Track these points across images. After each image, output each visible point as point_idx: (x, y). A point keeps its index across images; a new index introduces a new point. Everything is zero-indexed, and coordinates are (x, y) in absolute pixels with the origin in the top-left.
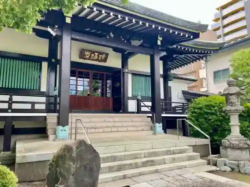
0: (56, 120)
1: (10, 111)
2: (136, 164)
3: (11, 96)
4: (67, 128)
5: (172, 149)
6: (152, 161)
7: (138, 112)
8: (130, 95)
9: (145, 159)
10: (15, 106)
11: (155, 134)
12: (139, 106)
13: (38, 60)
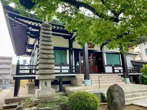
0: (83, 77)
1: (61, 73)
2: (129, 96)
3: (61, 67)
4: (89, 80)
5: (141, 90)
6: (135, 95)
7: (113, 73)
8: (106, 64)
9: (132, 94)
10: (63, 71)
11: (126, 83)
12: (113, 70)
13: (65, 49)
